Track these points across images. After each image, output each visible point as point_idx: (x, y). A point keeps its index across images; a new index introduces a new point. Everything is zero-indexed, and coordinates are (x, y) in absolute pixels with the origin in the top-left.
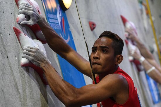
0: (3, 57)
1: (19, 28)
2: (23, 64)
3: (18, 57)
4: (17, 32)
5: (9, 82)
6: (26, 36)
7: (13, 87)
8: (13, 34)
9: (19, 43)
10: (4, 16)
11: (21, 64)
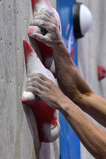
0: (6, 79)
4: (27, 51)
5: (6, 120)
6: (39, 59)
7: (9, 130)
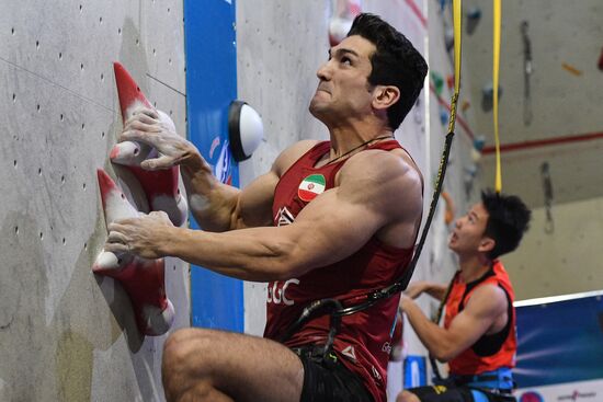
0: (53, 236)
1: (112, 175)
2: (100, 267)
3: (91, 248)
4: (104, 184)
6: (126, 200)
8: (94, 185)
9: (102, 214)
10: (83, 135)
11: (94, 265)
